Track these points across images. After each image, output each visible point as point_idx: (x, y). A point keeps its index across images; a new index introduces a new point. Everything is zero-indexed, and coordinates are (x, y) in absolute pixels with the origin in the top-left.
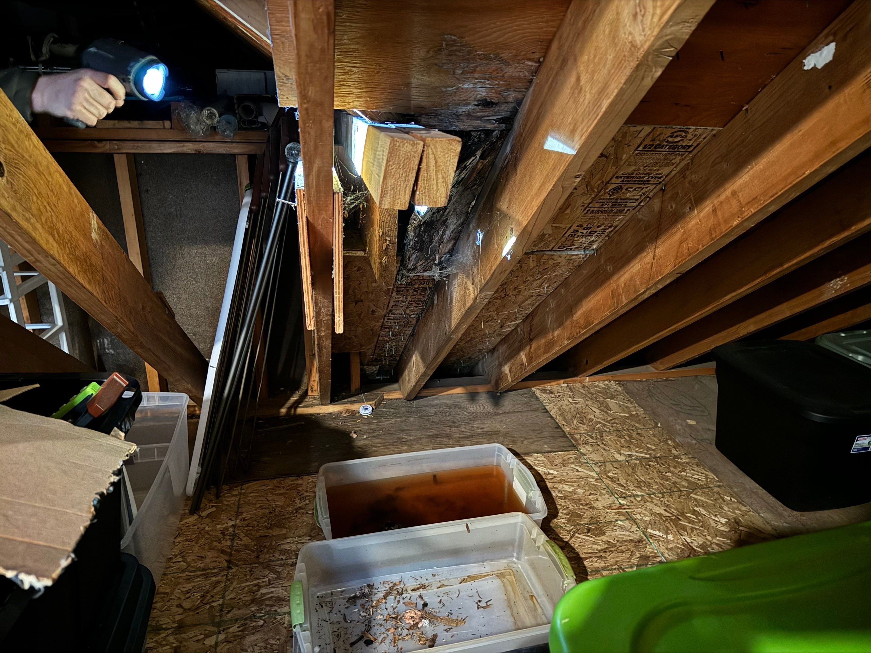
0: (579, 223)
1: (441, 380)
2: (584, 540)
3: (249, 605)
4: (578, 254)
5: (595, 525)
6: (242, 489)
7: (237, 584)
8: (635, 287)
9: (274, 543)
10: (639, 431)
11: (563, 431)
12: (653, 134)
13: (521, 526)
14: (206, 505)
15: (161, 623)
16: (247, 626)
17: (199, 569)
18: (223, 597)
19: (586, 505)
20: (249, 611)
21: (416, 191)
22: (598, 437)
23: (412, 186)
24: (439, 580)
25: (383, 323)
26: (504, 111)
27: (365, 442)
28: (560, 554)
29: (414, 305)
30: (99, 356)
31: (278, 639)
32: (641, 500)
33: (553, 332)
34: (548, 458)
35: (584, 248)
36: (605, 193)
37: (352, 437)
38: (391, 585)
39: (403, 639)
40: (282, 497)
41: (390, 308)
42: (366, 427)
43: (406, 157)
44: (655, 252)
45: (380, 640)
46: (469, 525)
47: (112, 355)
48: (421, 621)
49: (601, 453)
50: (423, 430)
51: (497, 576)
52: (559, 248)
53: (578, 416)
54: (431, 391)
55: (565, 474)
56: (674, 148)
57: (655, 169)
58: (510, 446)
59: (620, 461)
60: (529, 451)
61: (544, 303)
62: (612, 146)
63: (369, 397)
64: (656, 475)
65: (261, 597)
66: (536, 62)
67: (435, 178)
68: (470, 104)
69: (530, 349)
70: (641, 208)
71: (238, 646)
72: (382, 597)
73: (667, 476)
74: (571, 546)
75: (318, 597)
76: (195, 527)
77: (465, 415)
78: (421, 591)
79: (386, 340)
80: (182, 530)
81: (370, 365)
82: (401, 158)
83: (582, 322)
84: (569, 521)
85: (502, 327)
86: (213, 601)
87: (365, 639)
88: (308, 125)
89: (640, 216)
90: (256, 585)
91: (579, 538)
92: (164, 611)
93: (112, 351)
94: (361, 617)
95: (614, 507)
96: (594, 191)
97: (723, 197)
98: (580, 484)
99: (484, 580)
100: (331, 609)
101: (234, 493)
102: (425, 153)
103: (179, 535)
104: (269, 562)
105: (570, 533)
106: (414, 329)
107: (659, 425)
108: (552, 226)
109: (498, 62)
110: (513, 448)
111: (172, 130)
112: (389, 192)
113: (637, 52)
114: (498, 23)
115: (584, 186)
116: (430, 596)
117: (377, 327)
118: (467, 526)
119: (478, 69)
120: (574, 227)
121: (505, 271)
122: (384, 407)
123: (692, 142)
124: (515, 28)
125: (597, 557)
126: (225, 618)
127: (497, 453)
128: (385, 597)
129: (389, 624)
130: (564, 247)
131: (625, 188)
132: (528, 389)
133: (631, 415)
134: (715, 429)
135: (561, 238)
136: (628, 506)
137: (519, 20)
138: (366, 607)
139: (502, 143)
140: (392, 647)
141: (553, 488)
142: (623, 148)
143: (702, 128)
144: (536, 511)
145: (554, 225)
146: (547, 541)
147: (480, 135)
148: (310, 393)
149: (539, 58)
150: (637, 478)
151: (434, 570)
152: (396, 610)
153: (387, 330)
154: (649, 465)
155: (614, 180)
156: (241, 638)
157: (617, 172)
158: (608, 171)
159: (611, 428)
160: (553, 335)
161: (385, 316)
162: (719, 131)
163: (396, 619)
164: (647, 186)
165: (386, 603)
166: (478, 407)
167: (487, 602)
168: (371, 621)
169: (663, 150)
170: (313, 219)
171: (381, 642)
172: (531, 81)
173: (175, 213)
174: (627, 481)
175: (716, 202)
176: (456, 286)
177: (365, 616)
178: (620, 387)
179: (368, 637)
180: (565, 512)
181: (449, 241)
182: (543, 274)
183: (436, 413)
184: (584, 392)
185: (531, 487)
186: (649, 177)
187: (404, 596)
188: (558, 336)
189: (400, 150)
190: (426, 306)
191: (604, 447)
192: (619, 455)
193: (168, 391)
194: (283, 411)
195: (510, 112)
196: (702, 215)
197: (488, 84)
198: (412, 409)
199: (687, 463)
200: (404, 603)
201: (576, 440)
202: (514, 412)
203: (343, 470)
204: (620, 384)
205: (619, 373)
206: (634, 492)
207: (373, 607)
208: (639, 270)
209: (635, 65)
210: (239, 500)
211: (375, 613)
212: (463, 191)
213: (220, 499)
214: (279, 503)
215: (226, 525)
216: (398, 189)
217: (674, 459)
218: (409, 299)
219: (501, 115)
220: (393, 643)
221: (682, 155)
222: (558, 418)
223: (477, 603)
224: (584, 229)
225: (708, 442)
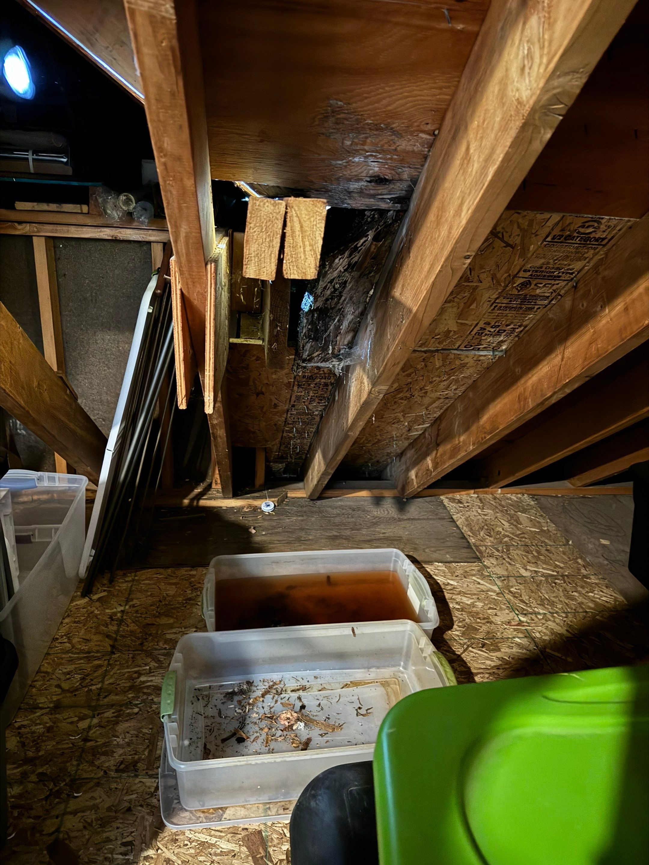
0: (487, 320)
1: (347, 481)
2: (477, 655)
3: (127, 691)
4: (487, 355)
5: (491, 641)
6: (136, 576)
7: (118, 670)
8: (542, 391)
9: (159, 632)
10: (549, 547)
11: (468, 542)
12: (563, 224)
13: (410, 634)
14: (98, 589)
15: (38, 701)
16: (122, 712)
17: (82, 651)
18: (103, 682)
19: (484, 619)
20: (126, 698)
21: (283, 259)
22: (505, 550)
23: (277, 253)
24: (320, 683)
25: (286, 419)
26: (399, 189)
27: (264, 538)
28: (446, 666)
29: (317, 400)
30: (12, 436)
31: (151, 729)
32: (543, 619)
33: (459, 436)
34: (449, 568)
35: (493, 349)
36: (513, 287)
37: (251, 533)
38: (271, 684)
39: (276, 740)
40: (174, 587)
41: (292, 403)
42: (266, 524)
43: (268, 219)
44: (564, 354)
45: (252, 738)
46: (355, 629)
47: (24, 436)
48: (297, 723)
49: (506, 567)
50: (323, 530)
51: (382, 684)
52: (465, 347)
53: (486, 527)
54: (336, 492)
55: (465, 585)
56: (586, 240)
57: (566, 263)
58: (411, 554)
59: (525, 577)
60: (430, 560)
61: (452, 407)
62: (518, 235)
63: (273, 494)
64: (561, 594)
65: (140, 685)
66: (429, 134)
67: (302, 245)
68: (362, 180)
69: (436, 454)
70: (552, 307)
71: (110, 732)
72: (260, 695)
73: (573, 595)
74: (463, 660)
75: (195, 689)
76: (85, 610)
77: (368, 519)
78: (301, 693)
79: (291, 437)
80: (71, 611)
81: (277, 462)
82: (263, 220)
83: (488, 427)
84: (463, 634)
85: (409, 430)
86: (92, 685)
87: (238, 736)
88: (168, 182)
89: (551, 316)
90: (136, 672)
91: (472, 652)
92: (43, 690)
93: (23, 432)
94: (236, 714)
95: (513, 623)
96: (501, 285)
97: (636, 294)
98: (480, 598)
99: (367, 687)
100: (206, 703)
101: (127, 579)
102: (288, 215)
103: (68, 616)
104: (152, 650)
105: (463, 647)
106: (318, 428)
107: (570, 543)
108: (457, 322)
109: (389, 133)
110: (415, 556)
111: (89, 215)
112: (253, 258)
113: (523, 110)
114: (387, 88)
115: (490, 279)
116: (309, 700)
117: (280, 423)
118: (353, 630)
119: (368, 141)
120: (481, 325)
121: (398, 363)
122: (286, 505)
123: (605, 234)
124: (406, 94)
125: (489, 673)
126: (101, 703)
127: (394, 558)
128: (263, 696)
129: (264, 724)
130: (471, 346)
131: (535, 283)
132: (437, 497)
133: (542, 531)
134: (629, 551)
135: (468, 336)
136: (528, 623)
137: (409, 85)
138: (242, 704)
139: (399, 226)
140: (263, 747)
141: (451, 599)
142: (530, 238)
143: (616, 218)
144: (428, 620)
145: (459, 321)
146: (434, 652)
147: (374, 215)
148: (214, 486)
149: (434, 131)
150: (541, 595)
151: (317, 672)
152: (272, 710)
153: (291, 426)
154: (555, 583)
155: (522, 274)
156: (114, 724)
157: (524, 266)
158: (515, 263)
159: (519, 542)
160: (459, 440)
161: (288, 411)
162: (636, 223)
163: (272, 719)
164: (557, 282)
165: (263, 701)
166: (382, 511)
167: (367, 710)
168: (245, 719)
169: (573, 242)
170: (189, 293)
171: (253, 741)
172: (426, 157)
173: (90, 298)
174: (530, 598)
175: (628, 300)
176: (354, 380)
177: (240, 713)
178: (534, 501)
179: (241, 735)
180: (460, 624)
181: (347, 332)
182: (450, 375)
183: (338, 515)
184: (494, 504)
185: (425, 595)
186: (559, 272)
187: (282, 696)
188: (464, 441)
189: (261, 210)
190: (328, 403)
191: (510, 561)
192: (525, 571)
193: (75, 474)
194: (186, 501)
195: (406, 191)
196: (613, 313)
197: (380, 158)
198: (315, 509)
199: (596, 584)
200: (282, 703)
201: (481, 552)
202: (419, 519)
203: (236, 564)
204: (534, 498)
205: (534, 488)
206: (536, 609)
207: (249, 704)
208: (547, 372)
209: (521, 125)
210: (132, 586)
211: (251, 711)
212: (360, 277)
213: (113, 584)
214: (171, 593)
215: (115, 610)
216: (263, 256)
217: (582, 578)
218: (311, 394)
219: (396, 194)
220: (265, 742)
221: (595, 249)
222: (465, 528)
223: (357, 710)
224: (492, 327)
225: (621, 564)
